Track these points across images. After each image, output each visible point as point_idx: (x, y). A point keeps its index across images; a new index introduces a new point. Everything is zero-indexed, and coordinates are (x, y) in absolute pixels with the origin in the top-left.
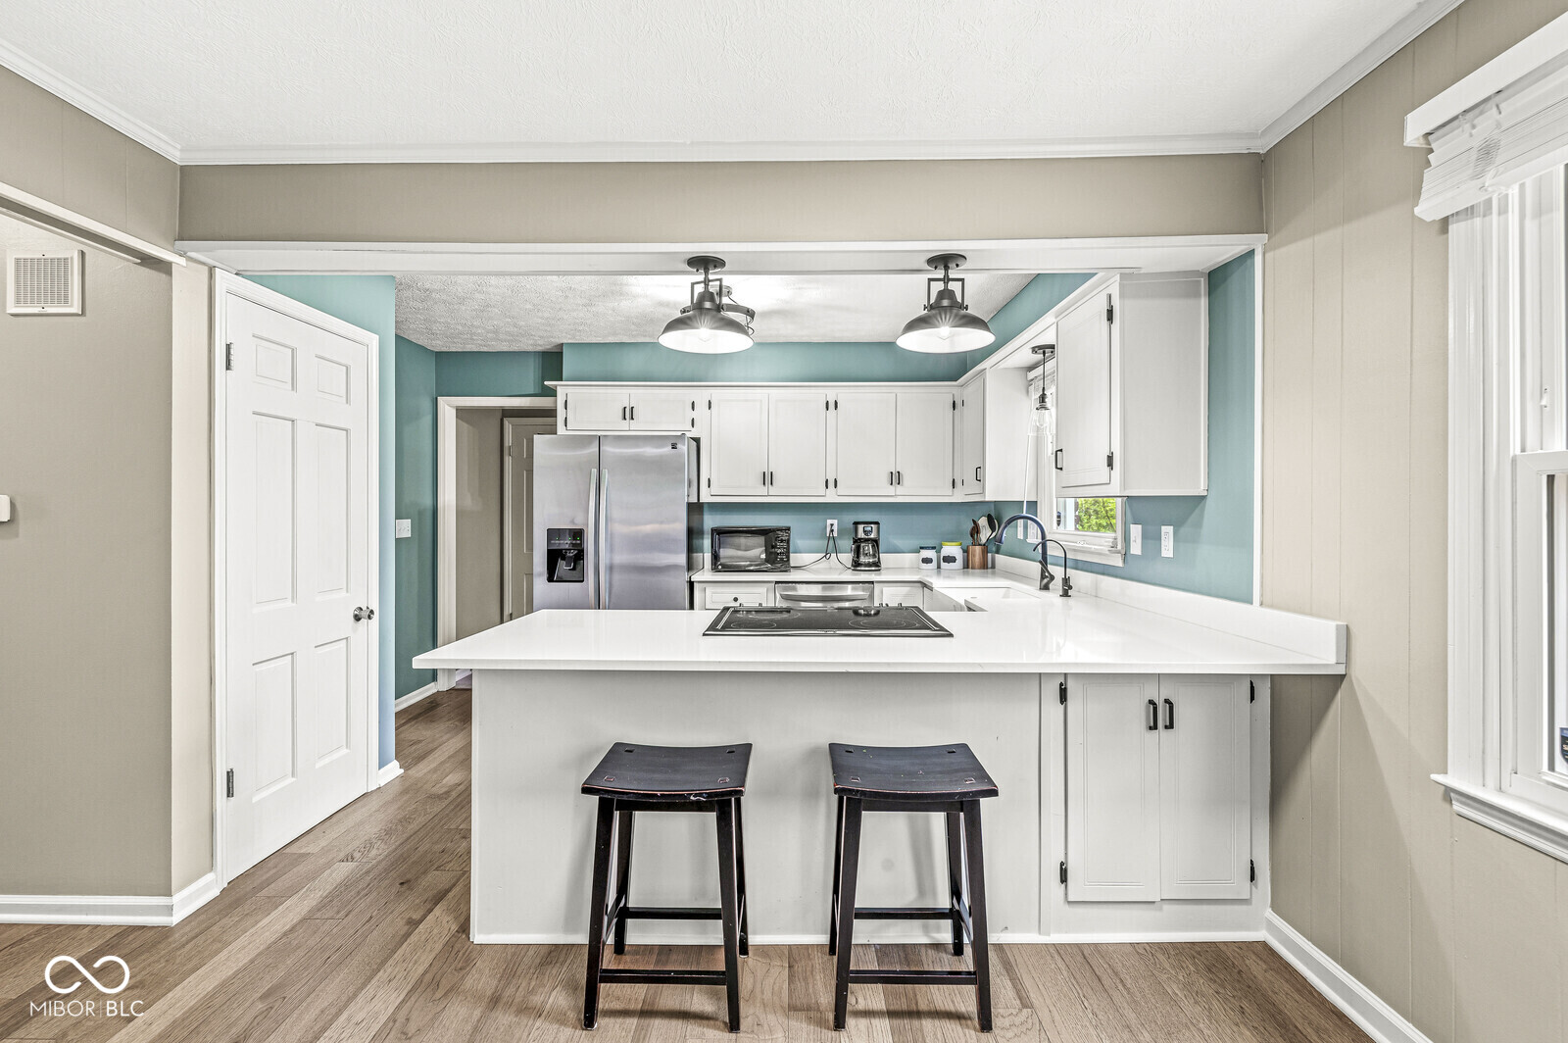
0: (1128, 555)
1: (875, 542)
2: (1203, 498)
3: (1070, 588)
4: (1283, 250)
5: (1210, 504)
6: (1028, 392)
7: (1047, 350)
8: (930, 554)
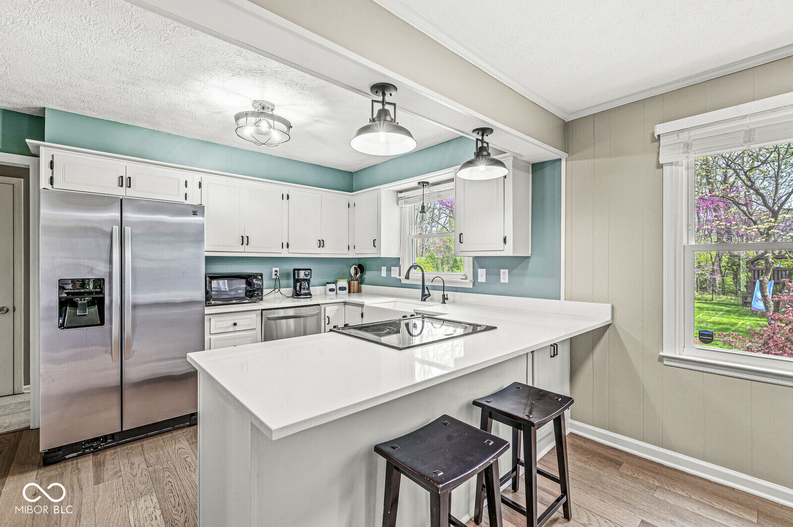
0: (476, 283)
1: (308, 281)
2: (528, 257)
3: (447, 299)
4: (578, 162)
5: (531, 260)
6: (398, 203)
7: (425, 184)
8: (333, 286)
